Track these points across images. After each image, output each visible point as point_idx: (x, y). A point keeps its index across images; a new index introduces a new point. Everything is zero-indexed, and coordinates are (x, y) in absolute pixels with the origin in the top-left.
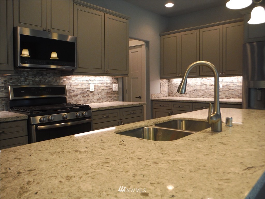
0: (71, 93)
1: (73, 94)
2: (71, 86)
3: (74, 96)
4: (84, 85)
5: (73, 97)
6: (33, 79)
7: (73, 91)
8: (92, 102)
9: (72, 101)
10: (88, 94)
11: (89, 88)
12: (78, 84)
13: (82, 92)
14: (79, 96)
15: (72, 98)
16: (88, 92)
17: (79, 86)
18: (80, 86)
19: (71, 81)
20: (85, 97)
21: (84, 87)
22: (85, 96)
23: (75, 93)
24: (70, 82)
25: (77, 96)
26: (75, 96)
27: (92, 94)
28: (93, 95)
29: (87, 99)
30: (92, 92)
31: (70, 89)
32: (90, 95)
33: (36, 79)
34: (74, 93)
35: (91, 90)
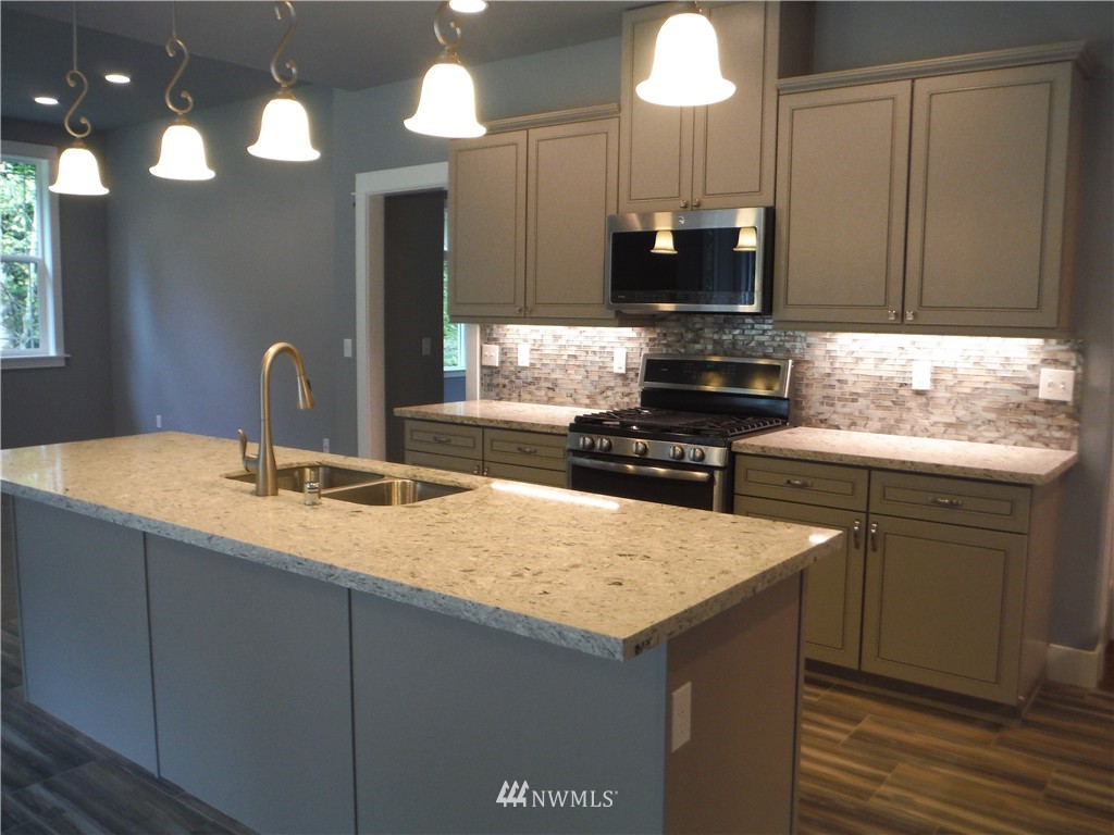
0: (832, 387)
1: (836, 392)
2: (832, 364)
3: (840, 399)
4: (886, 362)
5: (839, 404)
6: (716, 337)
7: (838, 381)
8: (920, 433)
9: (835, 416)
10: (901, 399)
11: (908, 375)
12: (861, 359)
13: (875, 390)
14: (862, 402)
15: (833, 405)
16: (902, 392)
17: (867, 368)
18: (872, 367)
19: (830, 346)
20: (887, 408)
21: (886, 371)
22: (890, 404)
23: (848, 388)
24: (828, 351)
25: (854, 401)
26: (847, 400)
27: (923, 400)
28: (927, 405)
29: (897, 416)
30: (919, 393)
31: (829, 375)
32: (912, 404)
33: (725, 337)
34: (841, 388)
35: (916, 386)
